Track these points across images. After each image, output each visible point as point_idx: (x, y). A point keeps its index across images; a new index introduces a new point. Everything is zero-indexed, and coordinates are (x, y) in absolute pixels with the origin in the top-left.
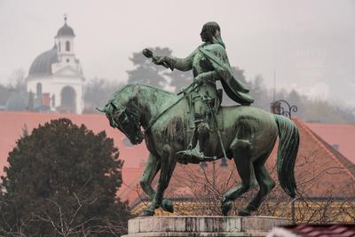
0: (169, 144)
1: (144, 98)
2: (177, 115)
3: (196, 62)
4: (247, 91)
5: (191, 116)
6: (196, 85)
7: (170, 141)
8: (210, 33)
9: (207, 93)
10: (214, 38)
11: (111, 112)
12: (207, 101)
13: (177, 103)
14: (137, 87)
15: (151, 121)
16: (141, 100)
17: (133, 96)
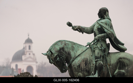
0: (81, 72)
1: (67, 48)
2: (85, 57)
3: (95, 29)
4: (123, 44)
5: (93, 57)
6: (96, 41)
7: (82, 71)
8: (103, 13)
9: (102, 45)
10: (105, 16)
11: (50, 55)
12: (102, 49)
13: (85, 51)
14: (64, 42)
15: (71, 60)
16: (66, 49)
17: (62, 47)
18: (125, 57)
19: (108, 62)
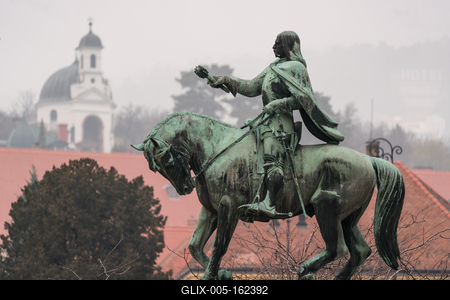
0: (229, 195)
1: (195, 132)
2: (240, 156)
3: (266, 84)
4: (334, 126)
5: (259, 158)
6: (266, 116)
7: (230, 190)
8: (286, 46)
9: (281, 126)
10: (291, 52)
11: (151, 150)
12: (281, 137)
13: (240, 140)
14: (187, 117)
15: (204, 164)
16: (192, 135)
17: (181, 129)
18: (339, 157)
19: (297, 169)
